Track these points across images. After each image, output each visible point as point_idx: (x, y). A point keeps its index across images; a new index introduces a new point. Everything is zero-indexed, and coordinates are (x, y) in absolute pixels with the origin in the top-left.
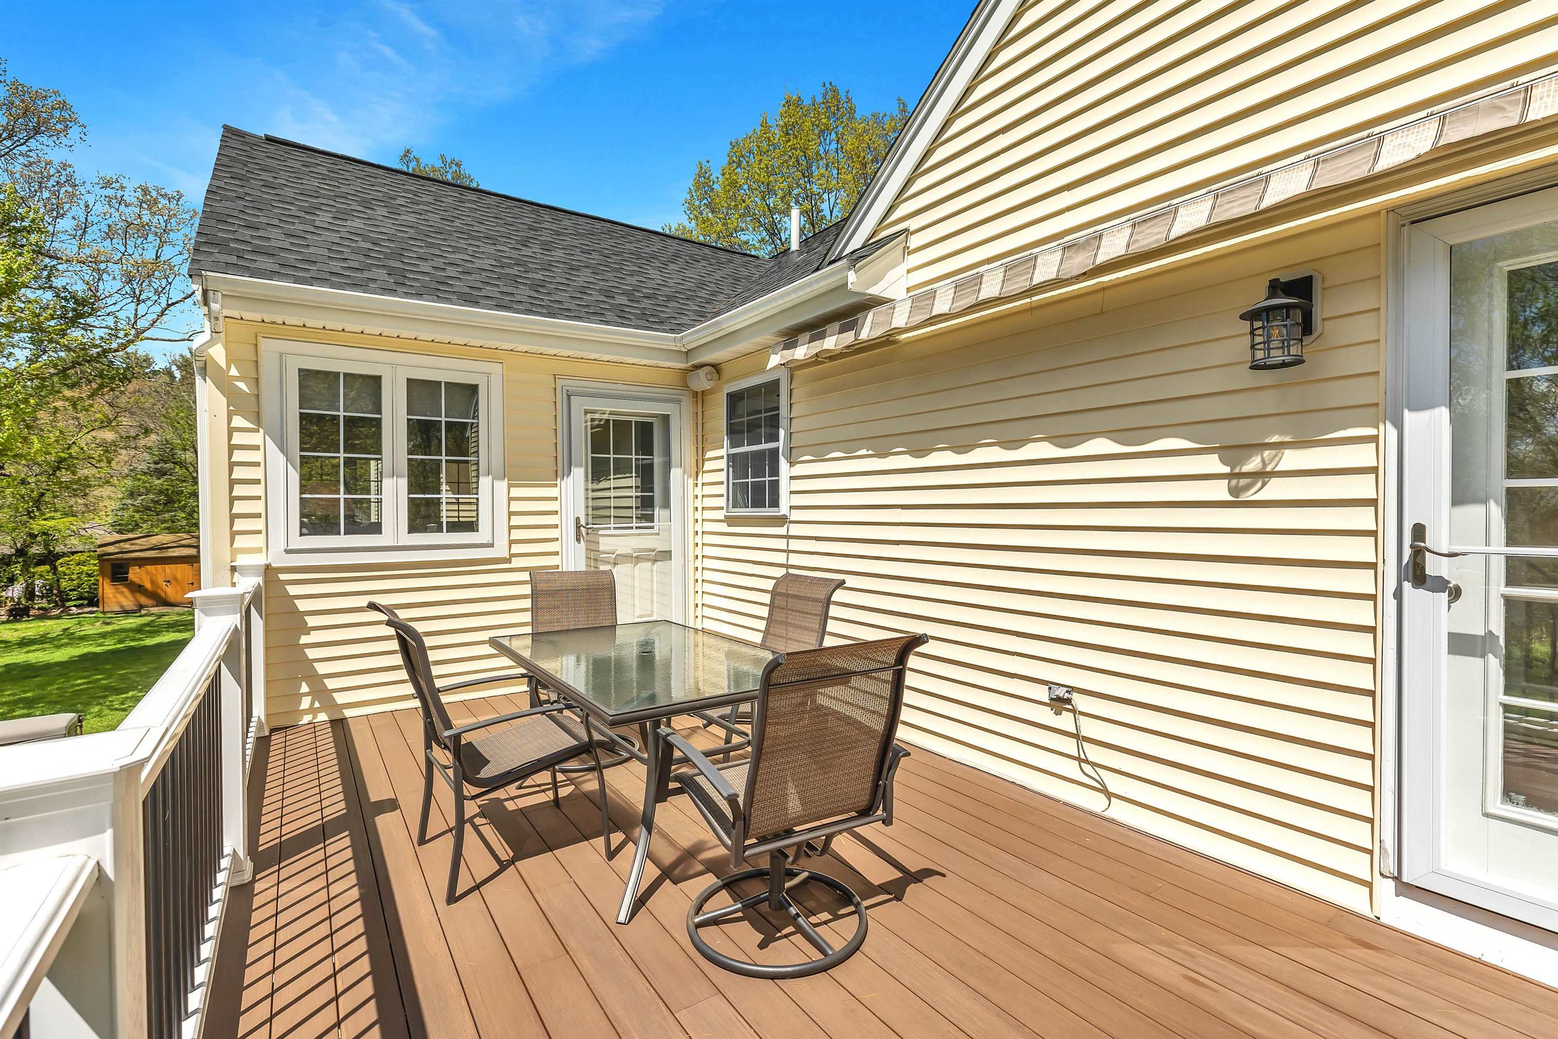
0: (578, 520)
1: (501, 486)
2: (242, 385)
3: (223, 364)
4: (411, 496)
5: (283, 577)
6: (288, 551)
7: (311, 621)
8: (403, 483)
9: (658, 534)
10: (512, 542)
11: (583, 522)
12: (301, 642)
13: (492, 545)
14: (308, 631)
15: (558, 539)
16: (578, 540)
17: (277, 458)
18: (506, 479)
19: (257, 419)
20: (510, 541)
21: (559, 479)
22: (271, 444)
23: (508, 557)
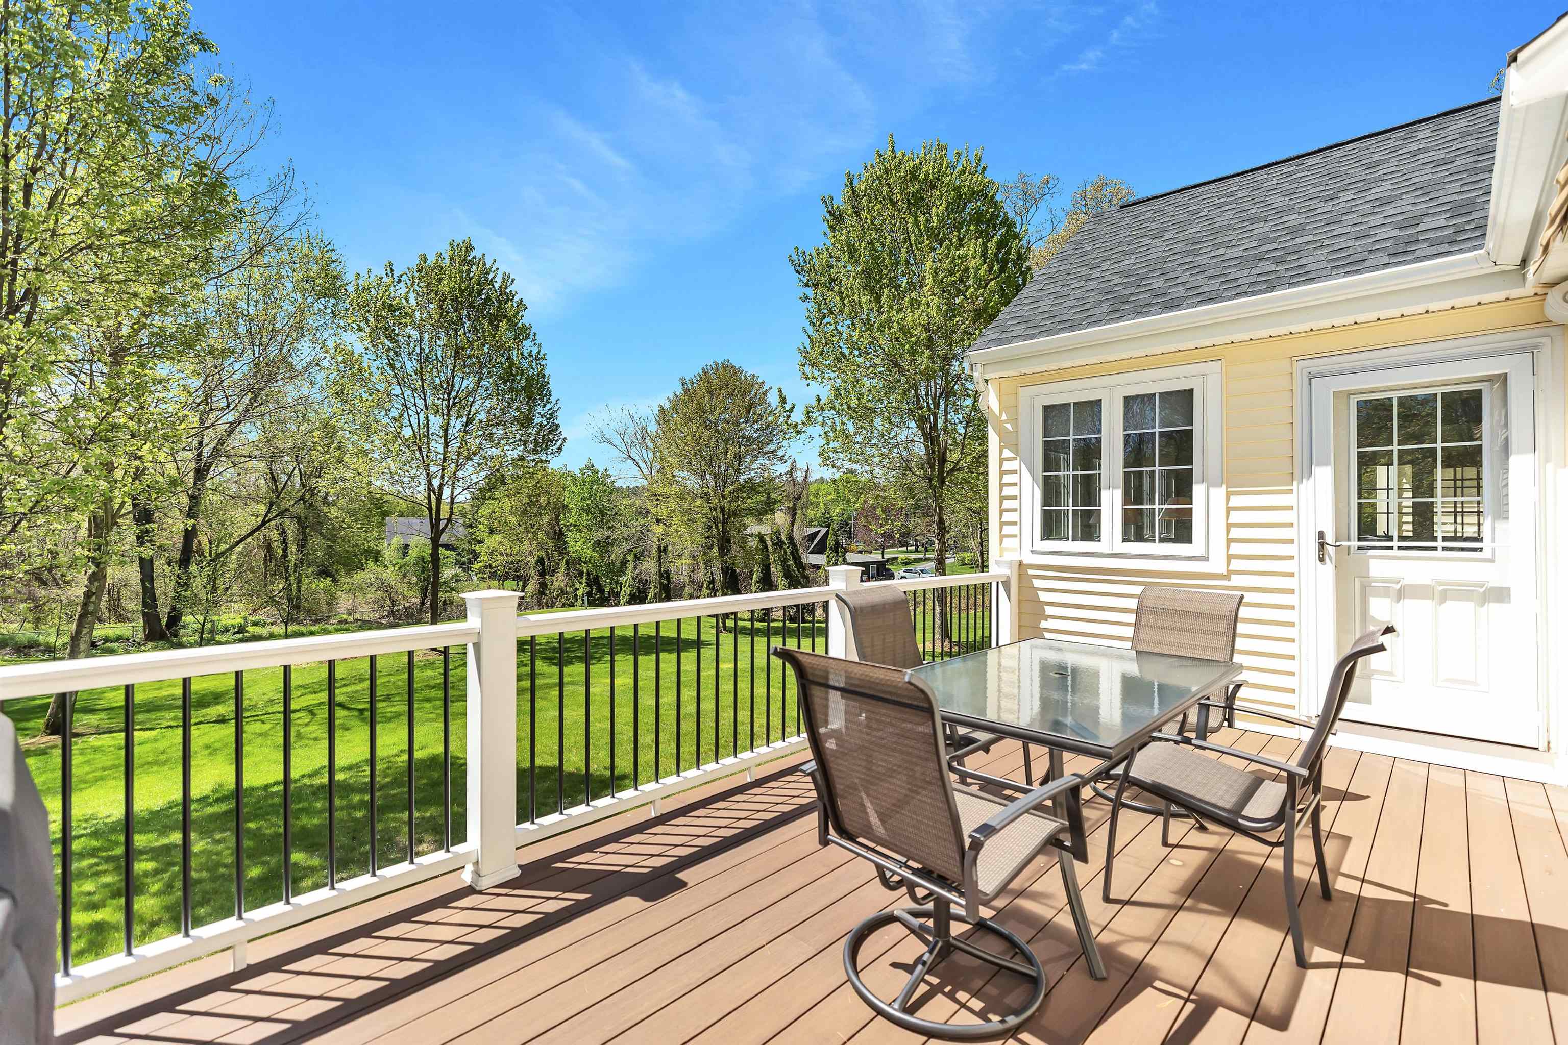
0: (1321, 535)
1: (1219, 494)
2: (1008, 426)
3: (997, 412)
4: (1126, 507)
5: (1031, 572)
6: (1034, 552)
7: (1049, 610)
8: (1118, 494)
9: (1492, 561)
10: (1230, 558)
11: (1330, 538)
12: (1041, 626)
13: (1206, 559)
14: (1047, 617)
15: (1292, 557)
16: (1322, 560)
17: (1027, 478)
18: (1224, 486)
19: (1016, 450)
20: (1228, 555)
21: (1295, 483)
22: (1024, 469)
23: (1225, 573)
